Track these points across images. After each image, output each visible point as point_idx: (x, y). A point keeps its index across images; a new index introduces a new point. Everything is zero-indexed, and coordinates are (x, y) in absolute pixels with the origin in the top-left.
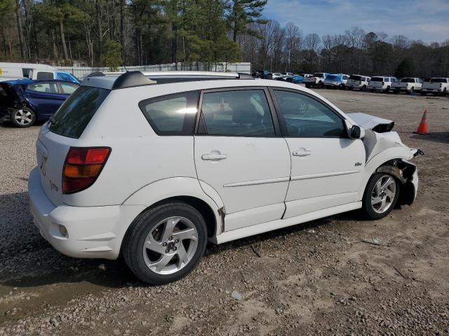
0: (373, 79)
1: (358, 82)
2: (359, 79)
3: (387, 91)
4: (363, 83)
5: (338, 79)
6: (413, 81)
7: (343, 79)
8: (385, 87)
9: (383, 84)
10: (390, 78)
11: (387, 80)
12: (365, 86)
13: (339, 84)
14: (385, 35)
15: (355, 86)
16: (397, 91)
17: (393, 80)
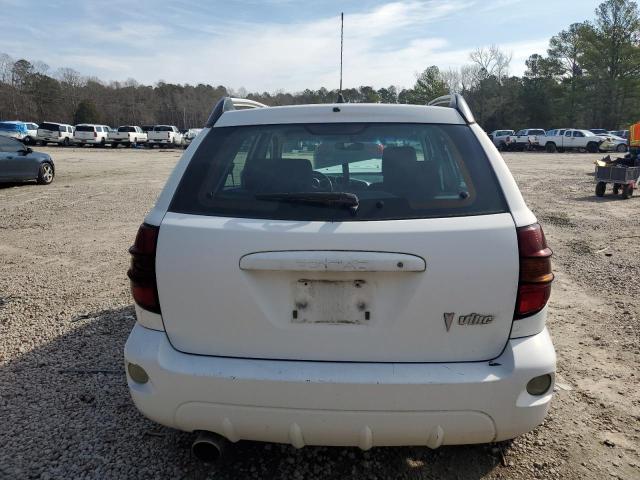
0: (78, 129)
1: (55, 133)
2: (56, 128)
3: (102, 145)
4: (64, 135)
5: (21, 130)
6: (134, 130)
7: (29, 128)
8: (98, 139)
9: (96, 135)
10: (102, 126)
11: (99, 130)
12: (67, 138)
13: (23, 136)
14: (46, 66)
15: (51, 139)
16: (115, 144)
17: (106, 130)
